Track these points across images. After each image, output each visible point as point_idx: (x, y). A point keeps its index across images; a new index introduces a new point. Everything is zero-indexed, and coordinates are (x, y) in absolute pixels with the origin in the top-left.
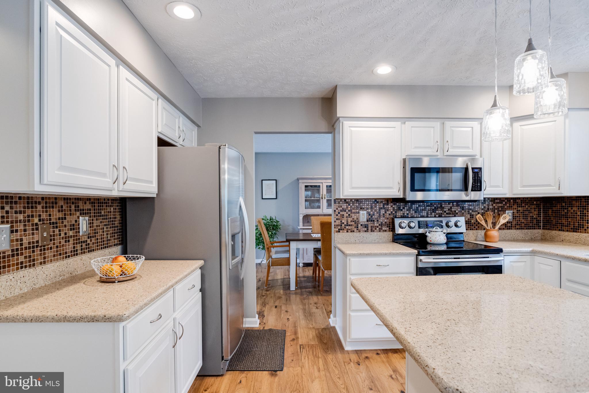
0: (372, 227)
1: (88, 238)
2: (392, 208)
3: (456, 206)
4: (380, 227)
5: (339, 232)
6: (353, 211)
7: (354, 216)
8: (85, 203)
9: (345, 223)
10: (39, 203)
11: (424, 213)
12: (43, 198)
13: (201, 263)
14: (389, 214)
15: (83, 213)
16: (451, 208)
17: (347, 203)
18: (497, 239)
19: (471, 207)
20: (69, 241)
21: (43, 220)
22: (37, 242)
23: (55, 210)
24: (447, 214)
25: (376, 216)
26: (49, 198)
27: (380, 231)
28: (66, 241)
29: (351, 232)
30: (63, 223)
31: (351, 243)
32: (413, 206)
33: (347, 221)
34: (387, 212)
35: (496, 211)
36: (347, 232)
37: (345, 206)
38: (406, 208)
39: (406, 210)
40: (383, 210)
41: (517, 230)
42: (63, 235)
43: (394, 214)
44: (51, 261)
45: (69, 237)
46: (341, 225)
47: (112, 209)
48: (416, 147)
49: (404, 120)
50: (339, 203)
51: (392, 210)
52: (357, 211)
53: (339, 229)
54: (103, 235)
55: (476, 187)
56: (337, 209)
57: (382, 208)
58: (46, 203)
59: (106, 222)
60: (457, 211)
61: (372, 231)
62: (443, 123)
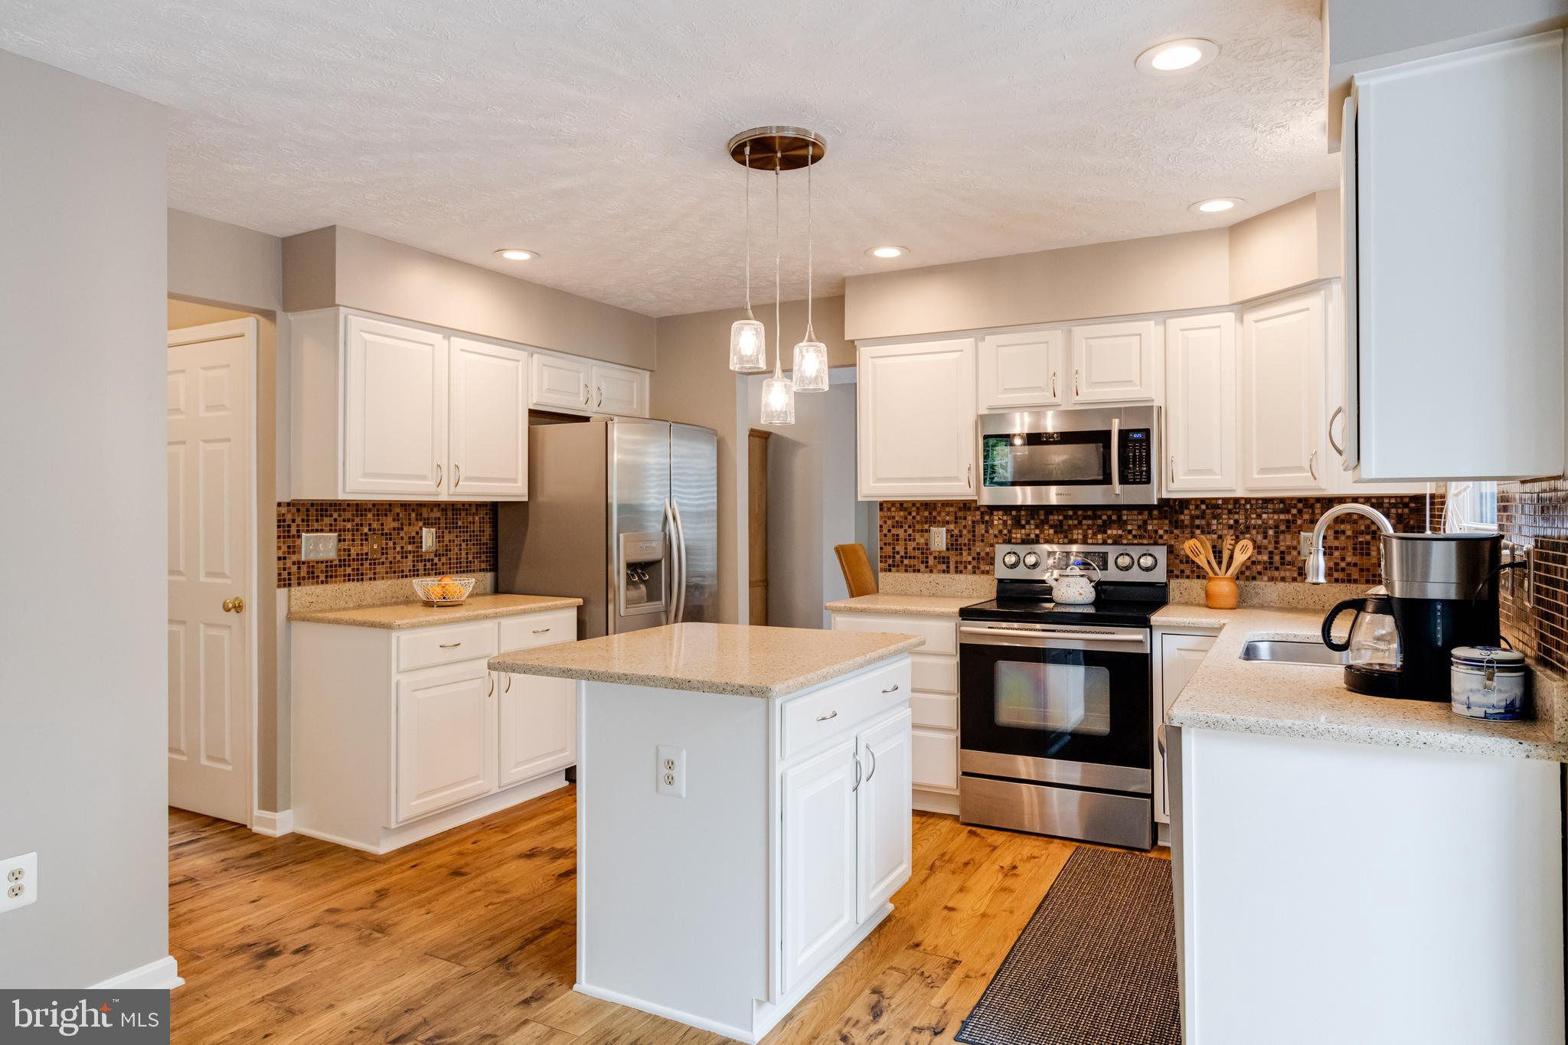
0: (957, 562)
1: (436, 556)
2: (1001, 522)
3: (1160, 518)
4: (974, 563)
5: (890, 570)
6: (918, 527)
7: (920, 540)
8: (432, 510)
9: (902, 553)
10: (370, 510)
11: (1078, 534)
12: (374, 505)
13: (579, 600)
14: (996, 536)
15: (428, 524)
16: (1145, 523)
17: (906, 509)
18: (1232, 602)
19: (1197, 522)
20: (406, 557)
21: (374, 530)
22: (367, 554)
23: (390, 519)
24: (1135, 537)
25: (966, 537)
26: (382, 504)
27: (974, 573)
28: (402, 557)
29: (914, 571)
30: (399, 534)
31: (912, 595)
32: (1051, 517)
33: (906, 548)
35: (1271, 532)
36: (906, 571)
37: (899, 515)
38: (1032, 522)
39: (1032, 527)
40: (983, 526)
41: (1335, 585)
42: (398, 549)
43: (1006, 535)
44: (383, 578)
45: (406, 552)
46: (894, 557)
47: (477, 518)
48: (1007, 390)
49: (978, 333)
50: (889, 509)
51: (1001, 527)
52: (926, 527)
53: (890, 565)
54: (461, 554)
55: (1138, 475)
56: (885, 522)
57: (977, 524)
58: (378, 510)
59: (466, 536)
60: (1161, 532)
61: (958, 571)
62: (1070, 331)
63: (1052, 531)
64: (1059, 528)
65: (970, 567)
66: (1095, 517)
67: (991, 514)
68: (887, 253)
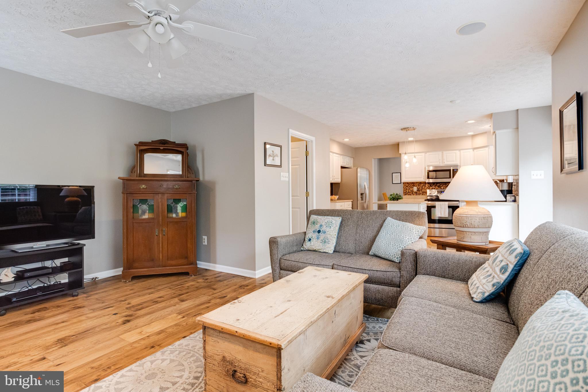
0: (419, 193)
4: (422, 193)
6: (411, 187)
7: (411, 189)
9: (408, 192)
11: (442, 188)
13: (352, 200)
17: (408, 184)
25: (421, 188)
29: (410, 195)
32: (437, 185)
34: (426, 187)
37: (407, 185)
38: (434, 185)
43: (429, 187)
48: (431, 162)
49: (426, 152)
50: (405, 184)
52: (413, 187)
53: (405, 194)
56: (404, 186)
57: (423, 186)
61: (419, 195)
62: (443, 152)
63: (437, 187)
64: (439, 187)
65: (421, 194)
66: (446, 184)
67: (426, 184)
68: (411, 139)
